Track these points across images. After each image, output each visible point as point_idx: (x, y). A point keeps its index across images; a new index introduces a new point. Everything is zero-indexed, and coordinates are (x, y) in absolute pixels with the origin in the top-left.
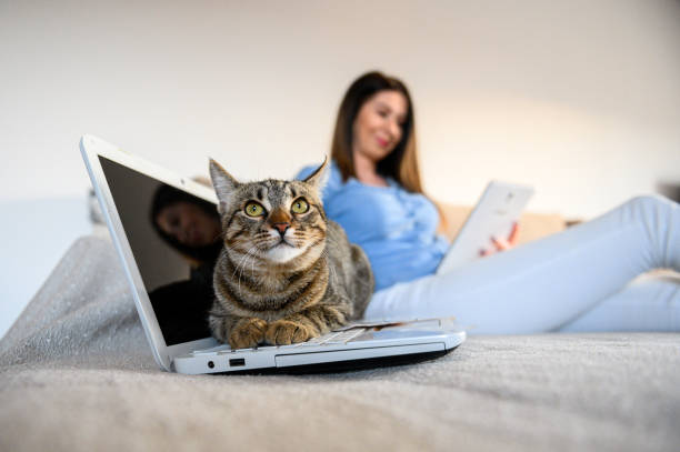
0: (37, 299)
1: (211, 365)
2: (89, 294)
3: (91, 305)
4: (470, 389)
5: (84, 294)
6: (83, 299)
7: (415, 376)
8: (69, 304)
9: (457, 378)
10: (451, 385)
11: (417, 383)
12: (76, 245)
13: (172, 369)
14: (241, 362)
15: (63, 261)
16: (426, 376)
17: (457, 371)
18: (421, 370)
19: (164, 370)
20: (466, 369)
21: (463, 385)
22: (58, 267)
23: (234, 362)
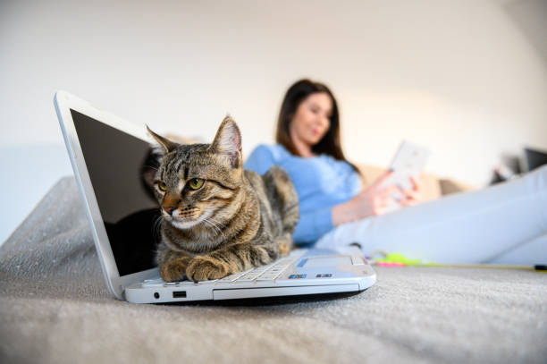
0: (22, 227)
1: (157, 295)
2: (63, 226)
3: (62, 235)
4: (384, 337)
5: (59, 226)
6: (58, 230)
7: (332, 315)
8: (45, 235)
9: (370, 323)
10: (366, 330)
11: (335, 324)
12: (59, 184)
13: (123, 298)
14: (183, 294)
15: (46, 196)
16: (342, 316)
17: (369, 312)
18: (337, 308)
19: (116, 299)
20: (377, 311)
21: (377, 333)
22: (42, 201)
23: (176, 294)
